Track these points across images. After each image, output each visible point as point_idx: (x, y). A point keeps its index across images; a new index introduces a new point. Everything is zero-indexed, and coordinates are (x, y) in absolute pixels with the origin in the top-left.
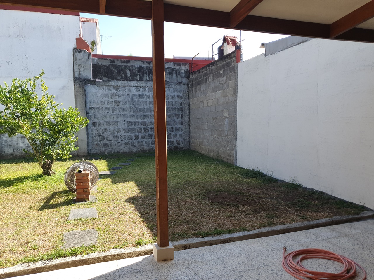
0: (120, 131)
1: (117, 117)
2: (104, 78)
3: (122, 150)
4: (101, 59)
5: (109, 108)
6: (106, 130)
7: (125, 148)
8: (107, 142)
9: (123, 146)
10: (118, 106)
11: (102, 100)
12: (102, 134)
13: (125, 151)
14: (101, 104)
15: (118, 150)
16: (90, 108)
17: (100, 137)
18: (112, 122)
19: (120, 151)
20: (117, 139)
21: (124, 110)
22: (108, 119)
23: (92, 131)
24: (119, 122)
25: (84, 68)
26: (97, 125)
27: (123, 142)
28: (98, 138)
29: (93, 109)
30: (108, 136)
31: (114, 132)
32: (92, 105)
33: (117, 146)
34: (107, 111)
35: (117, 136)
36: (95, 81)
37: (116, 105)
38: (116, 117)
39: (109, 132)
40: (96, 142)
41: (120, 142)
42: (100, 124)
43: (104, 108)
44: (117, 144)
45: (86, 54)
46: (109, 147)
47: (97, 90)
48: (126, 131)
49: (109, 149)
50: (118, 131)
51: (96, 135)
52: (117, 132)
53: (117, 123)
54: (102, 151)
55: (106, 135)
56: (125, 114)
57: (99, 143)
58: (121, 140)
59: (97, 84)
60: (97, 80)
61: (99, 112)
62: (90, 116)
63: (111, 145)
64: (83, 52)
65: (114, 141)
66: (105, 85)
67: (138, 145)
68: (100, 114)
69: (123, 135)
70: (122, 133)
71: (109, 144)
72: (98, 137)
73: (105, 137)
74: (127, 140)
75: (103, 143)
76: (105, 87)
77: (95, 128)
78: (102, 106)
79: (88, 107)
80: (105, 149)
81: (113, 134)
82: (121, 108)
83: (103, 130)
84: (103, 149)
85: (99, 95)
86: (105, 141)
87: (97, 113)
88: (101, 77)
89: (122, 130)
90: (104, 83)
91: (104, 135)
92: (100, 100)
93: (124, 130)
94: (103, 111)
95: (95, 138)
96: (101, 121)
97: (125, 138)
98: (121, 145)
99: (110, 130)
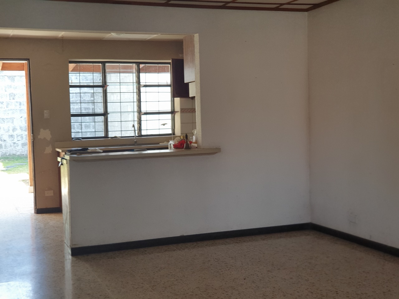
3: (19, 152)
5: (3, 102)
7: (22, 150)
10: (14, 99)
13: (23, 153)
15: (14, 152)
18: (7, 119)
19: (16, 153)
20: (13, 139)
21: (20, 104)
22: (2, 115)
24: (14, 118)
27: (20, 143)
31: (9, 130)
33: (12, 147)
35: (12, 135)
37: (11, 98)
38: (11, 113)
39: (3, 131)
41: (17, 143)
44: (12, 144)
46: (4, 149)
50: (14, 129)
56: (22, 110)
63: (5, 146)
65: (9, 141)
70: (19, 132)
71: (3, 145)
74: (24, 140)
81: (8, 133)
82: (17, 102)
89: (18, 128)
93: (21, 128)
97: (22, 137)
98: (18, 146)
99: (4, 128)
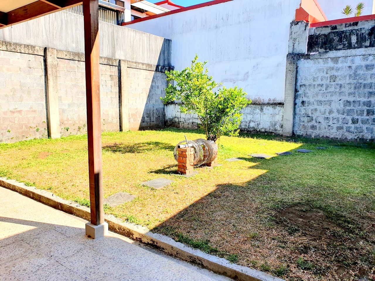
0: (333, 112)
1: (331, 96)
2: (320, 50)
3: (332, 135)
4: (320, 27)
5: (323, 85)
6: (316, 110)
7: (336, 133)
8: (315, 124)
9: (335, 130)
10: (334, 81)
11: (315, 76)
12: (310, 115)
13: (336, 137)
14: (314, 81)
15: (328, 135)
16: (301, 86)
17: (308, 118)
18: (324, 101)
19: (330, 136)
20: (328, 122)
21: (341, 86)
22: (320, 98)
23: (300, 111)
24: (333, 101)
25: (298, 41)
26: (307, 104)
27: (335, 126)
28: (306, 119)
29: (304, 87)
30: (318, 117)
31: (325, 113)
32: (304, 82)
33: (327, 130)
34: (320, 88)
35: (328, 118)
36: (309, 55)
37: (332, 80)
38: (329, 96)
39: (319, 113)
40: (303, 123)
41: (331, 126)
42: (309, 103)
43: (316, 86)
44: (327, 127)
45: (302, 26)
46: (317, 130)
47: (311, 65)
48: (341, 113)
49: (316, 132)
50: (331, 112)
51: (304, 115)
52: (329, 114)
53: (330, 102)
54: (308, 133)
55: (314, 116)
56: (342, 92)
57: (306, 124)
58: (333, 124)
59: (311, 58)
60: (311, 53)
61: (309, 90)
62: (300, 94)
63: (320, 128)
64: (300, 23)
65: (324, 124)
66: (321, 57)
67: (356, 131)
68: (310, 92)
69: (336, 117)
70: (335, 115)
71: (318, 127)
72: (306, 117)
73: (314, 118)
74: (340, 123)
75: (310, 125)
76: (320, 60)
77: (304, 108)
78: (314, 83)
79: (298, 84)
80: (312, 132)
81: (323, 115)
82: (337, 84)
83: (312, 110)
84: (310, 131)
85: (312, 70)
86: (314, 123)
87: (307, 91)
88: (317, 49)
89: (335, 111)
90: (320, 56)
91: (313, 116)
92: (313, 76)
93: (338, 111)
94: (315, 88)
95: (302, 119)
96: (312, 100)
97: (338, 121)
98: (332, 129)
99: (320, 110)
